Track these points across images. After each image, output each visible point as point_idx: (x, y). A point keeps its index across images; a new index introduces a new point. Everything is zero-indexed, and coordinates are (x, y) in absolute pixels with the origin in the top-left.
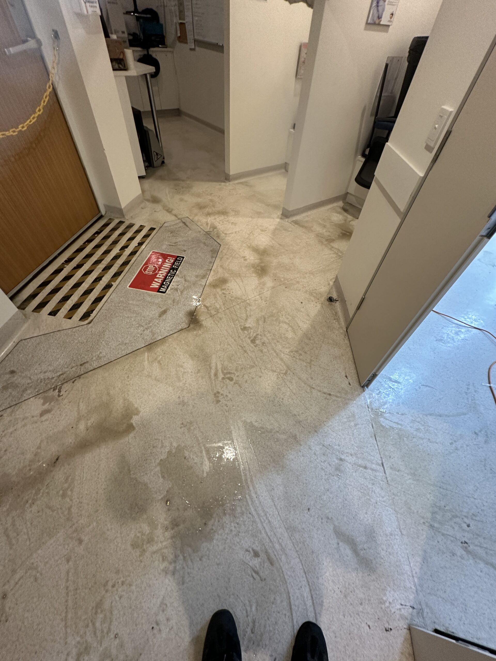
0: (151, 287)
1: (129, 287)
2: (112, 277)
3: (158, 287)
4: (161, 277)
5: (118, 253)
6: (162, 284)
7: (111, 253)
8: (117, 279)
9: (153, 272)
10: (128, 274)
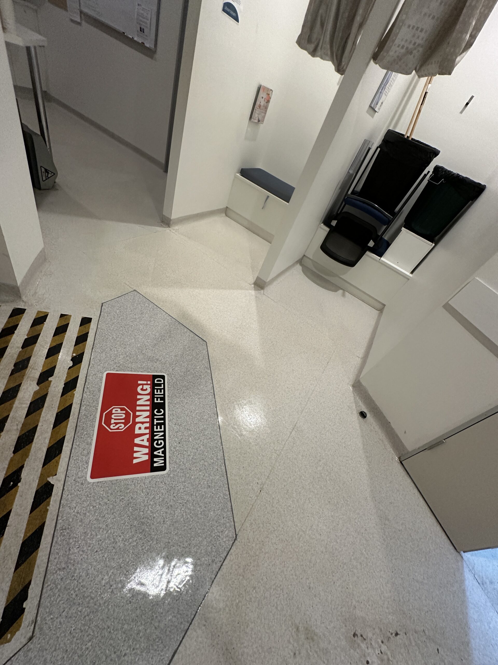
0: (135, 461)
1: (92, 477)
2: (44, 464)
3: (146, 458)
4: (143, 431)
5: (36, 393)
6: (153, 449)
7: (20, 395)
8: (58, 463)
9: (125, 424)
10: (77, 443)
